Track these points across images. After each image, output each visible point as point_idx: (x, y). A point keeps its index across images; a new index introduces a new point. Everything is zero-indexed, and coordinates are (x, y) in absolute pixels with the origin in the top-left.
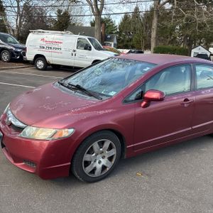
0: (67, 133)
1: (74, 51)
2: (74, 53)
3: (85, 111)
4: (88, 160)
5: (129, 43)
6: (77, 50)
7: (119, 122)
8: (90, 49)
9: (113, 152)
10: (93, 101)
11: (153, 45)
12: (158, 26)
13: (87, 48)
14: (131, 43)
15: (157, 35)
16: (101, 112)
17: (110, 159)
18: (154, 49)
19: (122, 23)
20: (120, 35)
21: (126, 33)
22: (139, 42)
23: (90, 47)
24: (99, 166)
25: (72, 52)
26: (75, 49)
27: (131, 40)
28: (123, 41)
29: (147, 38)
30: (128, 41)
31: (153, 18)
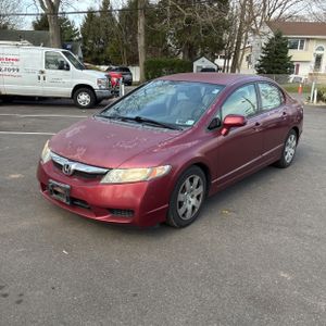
0: (162, 170)
1: (42, 72)
2: (42, 76)
3: (173, 144)
4: (182, 199)
5: (100, 57)
6: (47, 71)
7: (206, 154)
8: (68, 69)
9: (201, 189)
10: (176, 133)
11: (142, 59)
12: (146, 30)
13: (63, 66)
14: (104, 56)
15: (145, 42)
16: (189, 144)
17: (198, 197)
18: (145, 64)
19: (85, 25)
20: (85, 44)
21: (94, 39)
22: (117, 54)
23: (68, 66)
24: (190, 207)
25: (37, 74)
26: (44, 69)
27: (102, 51)
28: (90, 53)
29: (131, 48)
30: (98, 53)
31: (137, 19)
